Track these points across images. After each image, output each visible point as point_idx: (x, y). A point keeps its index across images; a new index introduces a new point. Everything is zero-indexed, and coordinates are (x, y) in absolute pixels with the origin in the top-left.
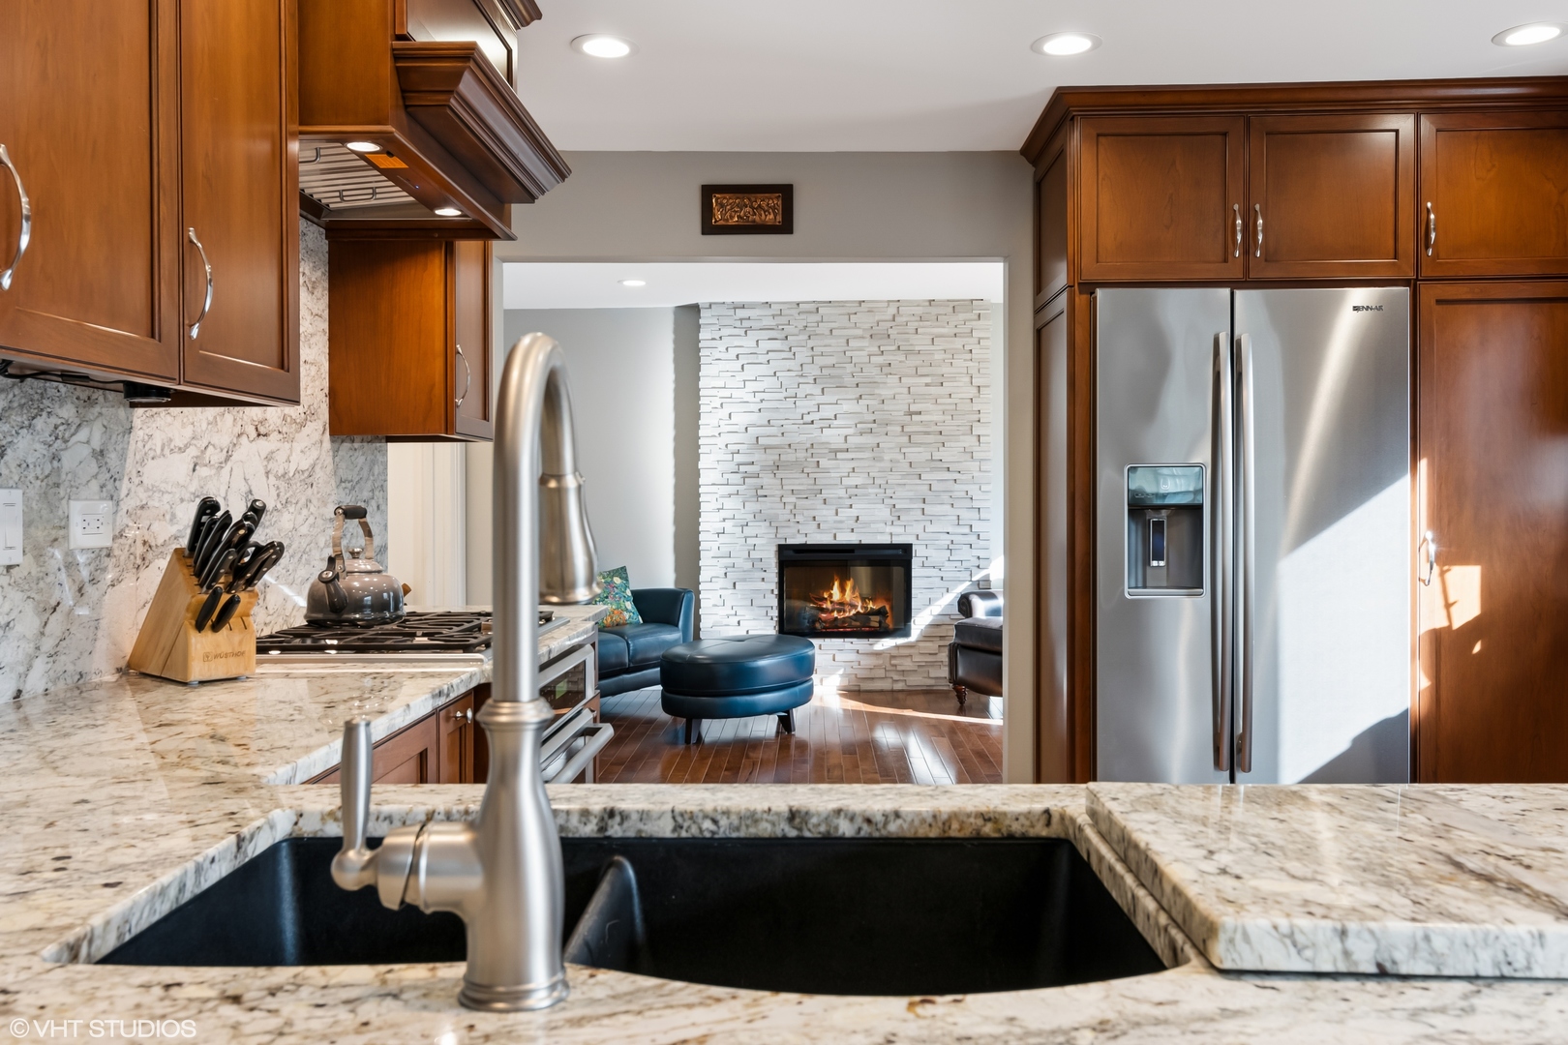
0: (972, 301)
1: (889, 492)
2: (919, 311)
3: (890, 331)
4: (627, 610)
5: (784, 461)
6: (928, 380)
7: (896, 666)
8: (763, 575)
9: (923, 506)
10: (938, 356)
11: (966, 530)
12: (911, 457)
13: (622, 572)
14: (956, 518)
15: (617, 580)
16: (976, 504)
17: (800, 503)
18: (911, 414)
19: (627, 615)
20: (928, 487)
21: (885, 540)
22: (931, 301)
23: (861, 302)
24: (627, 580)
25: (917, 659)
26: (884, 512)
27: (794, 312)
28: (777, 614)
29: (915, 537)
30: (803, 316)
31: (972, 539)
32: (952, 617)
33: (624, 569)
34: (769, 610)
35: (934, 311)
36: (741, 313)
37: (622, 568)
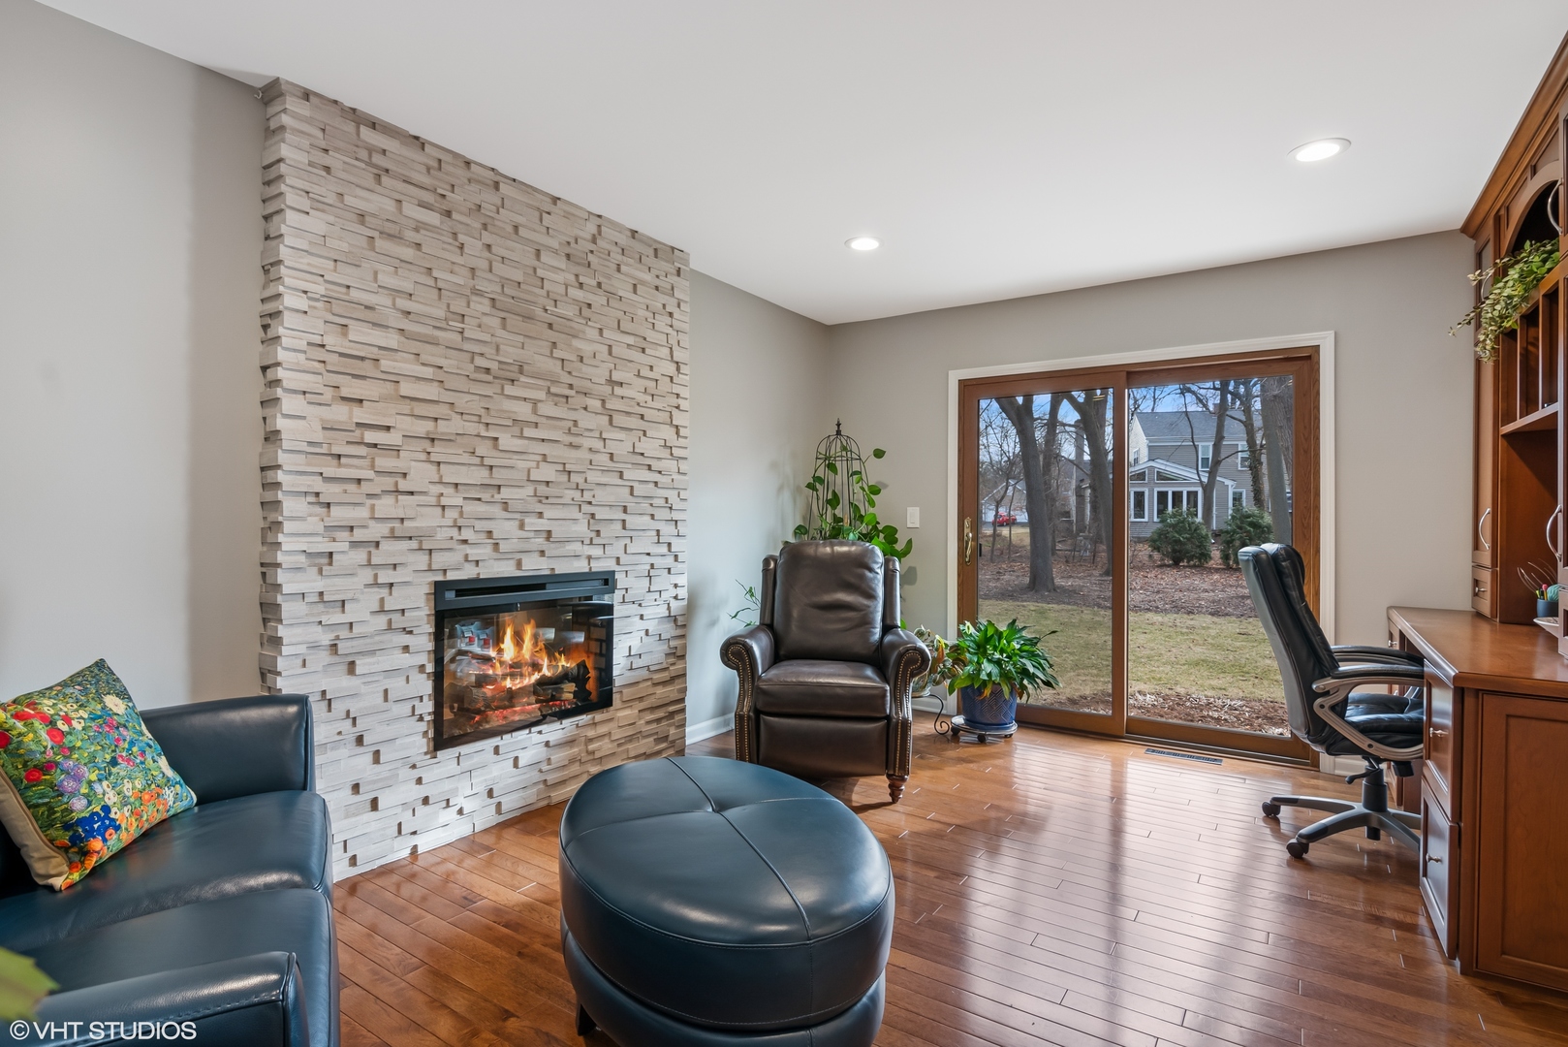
0: (673, 248)
1: (587, 496)
2: (624, 240)
3: (591, 257)
4: (168, 780)
5: (442, 434)
6: (630, 340)
7: (593, 753)
8: (406, 639)
9: (623, 516)
10: (642, 313)
11: (664, 549)
12: (612, 447)
14: (655, 533)
16: (675, 516)
17: (470, 508)
18: (611, 382)
19: (169, 797)
20: (628, 490)
21: (580, 566)
22: (634, 233)
23: (555, 200)
24: (130, 699)
25: (618, 734)
26: (581, 528)
27: (461, 173)
28: (431, 709)
29: (614, 561)
30: (474, 187)
31: (669, 561)
32: (652, 668)
34: (417, 703)
35: (638, 247)
37: (96, 664)
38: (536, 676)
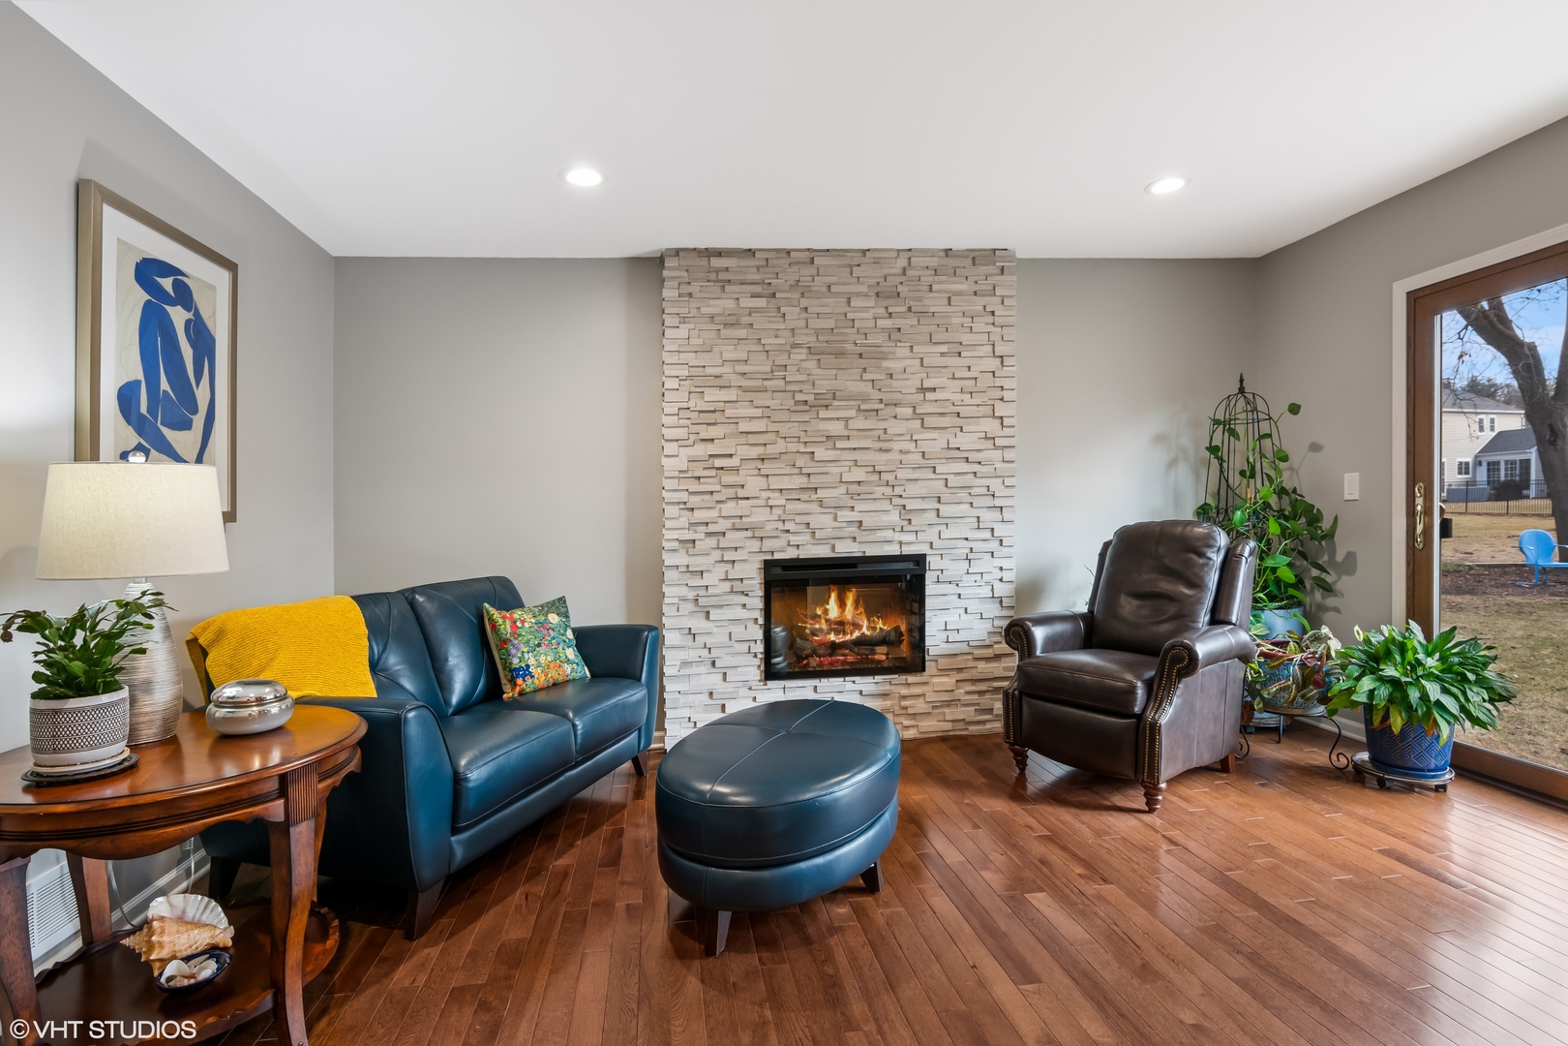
0: (994, 250)
1: (898, 491)
2: (933, 262)
3: (900, 288)
4: (568, 661)
5: (769, 454)
6: (944, 348)
7: (906, 708)
8: (743, 599)
9: (937, 506)
10: (957, 320)
11: (987, 535)
12: (924, 446)
13: (559, 605)
14: (975, 520)
15: (554, 618)
16: (998, 502)
17: (792, 506)
18: (923, 390)
19: (568, 668)
20: (943, 483)
21: (893, 550)
22: (947, 252)
23: (864, 252)
24: (567, 617)
25: (931, 697)
26: (894, 517)
27: (784, 262)
28: (762, 650)
29: (928, 546)
30: (794, 268)
31: (994, 545)
32: (971, 644)
33: (562, 600)
34: (752, 644)
35: (952, 262)
36: (716, 262)
37: (560, 599)
38: (856, 634)
